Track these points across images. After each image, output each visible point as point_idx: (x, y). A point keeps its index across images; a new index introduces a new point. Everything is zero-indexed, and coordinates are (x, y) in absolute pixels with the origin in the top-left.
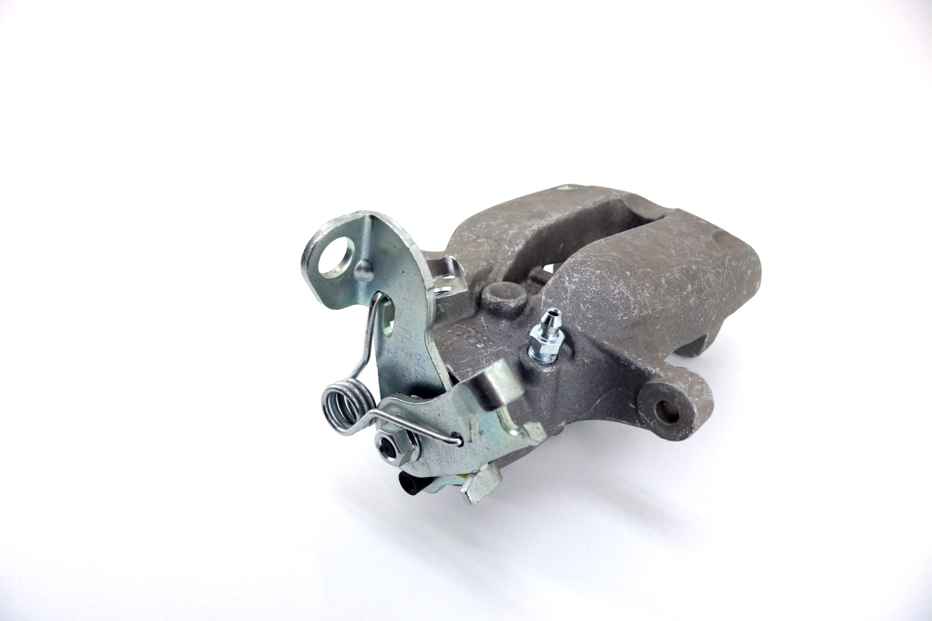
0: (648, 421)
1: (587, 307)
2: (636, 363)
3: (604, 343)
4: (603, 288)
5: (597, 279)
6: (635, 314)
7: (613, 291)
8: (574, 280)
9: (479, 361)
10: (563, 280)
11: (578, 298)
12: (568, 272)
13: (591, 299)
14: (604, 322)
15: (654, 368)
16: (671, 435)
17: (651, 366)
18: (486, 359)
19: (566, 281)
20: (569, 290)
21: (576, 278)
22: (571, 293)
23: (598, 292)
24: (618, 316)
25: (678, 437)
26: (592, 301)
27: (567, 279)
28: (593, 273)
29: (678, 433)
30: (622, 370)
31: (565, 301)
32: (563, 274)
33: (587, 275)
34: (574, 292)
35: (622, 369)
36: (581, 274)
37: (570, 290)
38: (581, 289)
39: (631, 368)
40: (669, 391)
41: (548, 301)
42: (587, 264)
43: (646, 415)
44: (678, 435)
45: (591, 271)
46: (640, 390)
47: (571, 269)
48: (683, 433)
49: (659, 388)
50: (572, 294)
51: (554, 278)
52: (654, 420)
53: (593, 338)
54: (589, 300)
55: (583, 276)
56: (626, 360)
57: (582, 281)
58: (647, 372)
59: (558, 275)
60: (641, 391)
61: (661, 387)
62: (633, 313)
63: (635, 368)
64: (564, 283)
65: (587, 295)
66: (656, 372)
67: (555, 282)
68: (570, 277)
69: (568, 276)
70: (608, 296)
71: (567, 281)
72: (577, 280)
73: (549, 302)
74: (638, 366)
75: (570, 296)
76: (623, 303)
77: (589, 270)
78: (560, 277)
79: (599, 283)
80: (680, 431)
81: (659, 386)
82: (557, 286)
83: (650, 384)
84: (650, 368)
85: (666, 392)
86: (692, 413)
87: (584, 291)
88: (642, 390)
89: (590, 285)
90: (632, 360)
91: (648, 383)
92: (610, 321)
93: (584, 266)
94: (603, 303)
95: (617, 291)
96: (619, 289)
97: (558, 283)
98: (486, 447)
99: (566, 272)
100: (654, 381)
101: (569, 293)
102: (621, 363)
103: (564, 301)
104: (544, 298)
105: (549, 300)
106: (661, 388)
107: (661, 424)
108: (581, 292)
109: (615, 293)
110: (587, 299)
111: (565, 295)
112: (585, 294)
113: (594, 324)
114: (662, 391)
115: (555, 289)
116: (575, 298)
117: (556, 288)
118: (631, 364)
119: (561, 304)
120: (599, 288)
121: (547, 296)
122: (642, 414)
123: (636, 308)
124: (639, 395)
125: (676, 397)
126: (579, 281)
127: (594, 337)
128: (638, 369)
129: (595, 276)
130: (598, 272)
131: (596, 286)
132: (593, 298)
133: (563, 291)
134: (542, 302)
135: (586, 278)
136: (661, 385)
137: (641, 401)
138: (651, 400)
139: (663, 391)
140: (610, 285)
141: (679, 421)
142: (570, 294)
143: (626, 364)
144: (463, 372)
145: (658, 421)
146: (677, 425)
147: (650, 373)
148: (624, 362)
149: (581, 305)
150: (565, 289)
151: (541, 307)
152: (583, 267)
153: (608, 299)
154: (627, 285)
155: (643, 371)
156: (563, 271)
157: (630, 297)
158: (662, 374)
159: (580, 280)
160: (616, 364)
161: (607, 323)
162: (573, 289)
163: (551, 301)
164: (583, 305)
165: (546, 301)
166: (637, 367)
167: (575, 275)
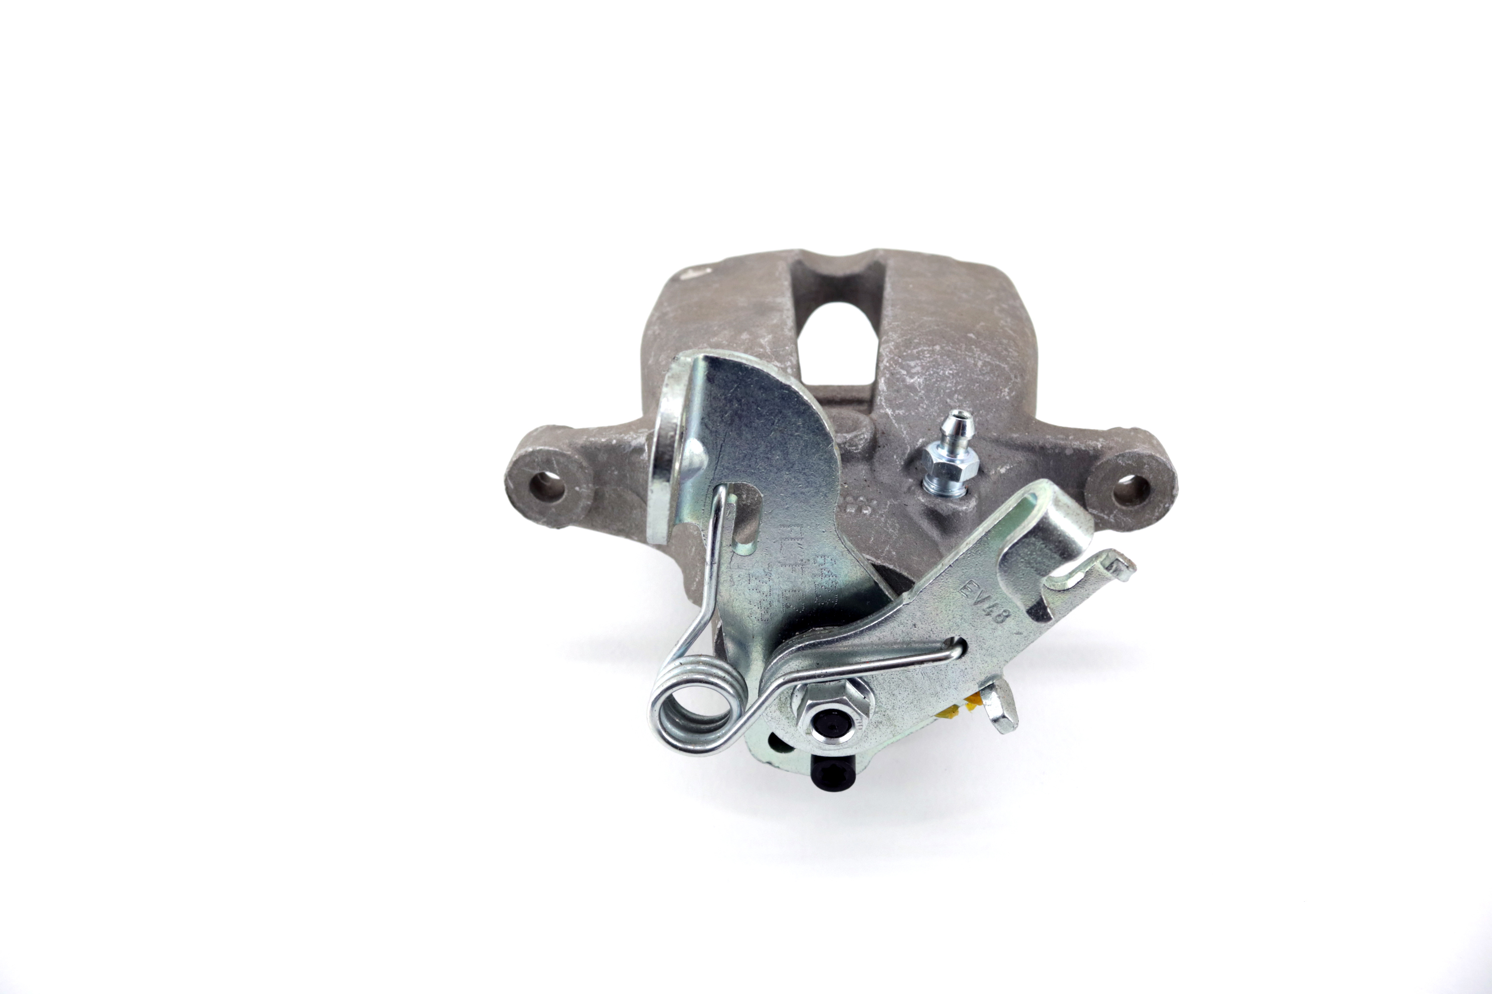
0: (1106, 517)
1: (958, 399)
2: (1071, 445)
3: (1013, 437)
4: (961, 366)
5: (944, 357)
7: (975, 365)
8: (914, 371)
10: (898, 376)
11: (938, 393)
12: (899, 363)
13: (956, 386)
14: (992, 410)
15: (1097, 441)
16: (1143, 520)
17: (1091, 439)
19: (905, 376)
20: (918, 388)
21: (915, 366)
22: (923, 389)
23: (957, 374)
24: (1004, 395)
25: (1154, 518)
26: (958, 388)
27: (904, 372)
28: (933, 352)
29: (1153, 512)
30: (1051, 463)
31: (923, 403)
32: (894, 369)
33: (926, 357)
34: (928, 388)
35: (1052, 461)
36: (918, 358)
37: (920, 386)
38: (932, 379)
39: (1065, 454)
40: (1133, 461)
41: (899, 414)
42: (914, 342)
43: (1101, 509)
44: (1153, 516)
45: (927, 350)
46: (1087, 479)
47: (900, 357)
48: (1160, 510)
49: (1117, 462)
50: (926, 390)
51: (885, 379)
52: (1115, 510)
53: (994, 436)
54: (953, 389)
55: (922, 361)
56: (1056, 446)
57: (926, 368)
58: (1091, 450)
59: (887, 372)
60: (1089, 479)
61: (1119, 460)
63: (1072, 452)
64: (904, 381)
65: (946, 384)
66: (1102, 444)
67: (889, 383)
68: (908, 369)
69: (902, 368)
70: (973, 373)
71: (907, 375)
72: (919, 369)
73: (901, 414)
74: (1075, 447)
75: (924, 394)
76: (998, 376)
77: (925, 350)
78: (892, 374)
79: (950, 362)
80: (1156, 508)
81: (1118, 460)
82: (895, 388)
83: (1102, 463)
84: (1092, 442)
85: (1128, 464)
86: (1171, 475)
87: (939, 379)
88: (1091, 477)
89: (940, 368)
90: (1062, 442)
91: (1099, 464)
92: (998, 405)
93: (914, 347)
94: (974, 386)
95: (980, 363)
96: (979, 359)
97: (895, 383)
98: (1015, 632)
99: (896, 365)
100: (1109, 456)
101: (920, 392)
102: (1049, 454)
103: (921, 405)
104: (889, 411)
105: (899, 411)
106: (1120, 462)
107: (1125, 513)
108: (935, 383)
109: (980, 367)
110: (950, 388)
111: (917, 395)
112: (943, 384)
113: (981, 418)
114: (1122, 466)
115: (896, 393)
116: (933, 395)
117: (898, 391)
118: (1063, 448)
119: (920, 409)
120: (955, 368)
121: (891, 406)
122: (1094, 511)
124: (1086, 487)
125: (1145, 464)
126: (923, 369)
127: (995, 434)
128: (1078, 452)
129: (938, 355)
130: (937, 348)
131: (949, 367)
132: (957, 385)
133: (911, 392)
134: (892, 418)
135: (929, 362)
136: (1120, 458)
137: (1091, 494)
138: (1108, 485)
139: (1124, 464)
140: (965, 359)
141: (1153, 495)
142: (923, 392)
143: (1057, 451)
145: (1120, 510)
146: (1150, 502)
147: (1095, 449)
148: (1053, 450)
149: (948, 400)
150: (912, 388)
151: (895, 425)
152: (913, 349)
153: (977, 378)
154: (984, 349)
155: (1085, 451)
156: (891, 365)
157: (1000, 364)
158: (1112, 444)
159: (923, 367)
160: (1041, 458)
161: (997, 410)
162: (922, 383)
163: (903, 411)
164: (950, 399)
165: (896, 415)
166: (1074, 449)
167: (912, 364)
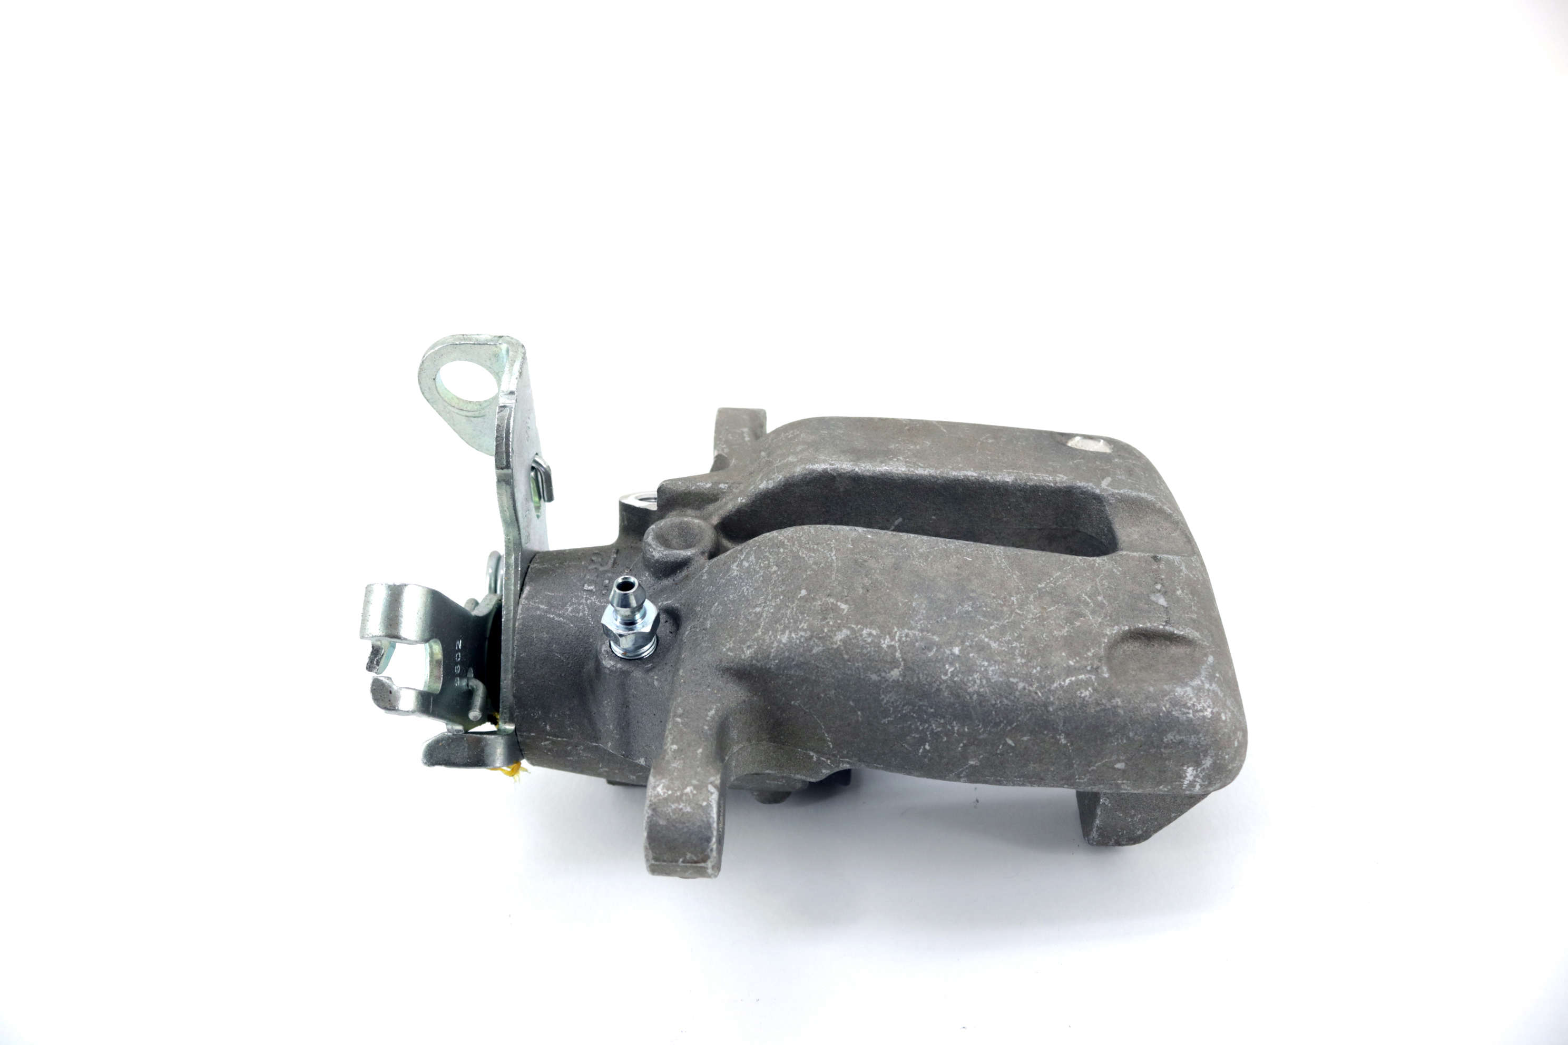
4: (752, 595)
6: (745, 656)
9: (567, 603)
18: (576, 607)
24: (727, 645)
26: (729, 605)
54: (728, 602)
62: (744, 652)
70: (745, 609)
76: (746, 631)
89: (748, 581)
95: (759, 609)
96: (765, 607)
109: (755, 611)
123: (752, 649)
132: (732, 603)
135: (754, 569)
140: (762, 596)
144: (532, 605)
153: (741, 613)
154: (779, 608)
159: (748, 568)
